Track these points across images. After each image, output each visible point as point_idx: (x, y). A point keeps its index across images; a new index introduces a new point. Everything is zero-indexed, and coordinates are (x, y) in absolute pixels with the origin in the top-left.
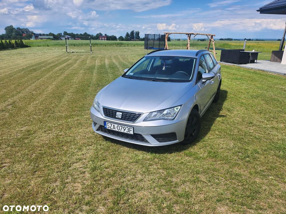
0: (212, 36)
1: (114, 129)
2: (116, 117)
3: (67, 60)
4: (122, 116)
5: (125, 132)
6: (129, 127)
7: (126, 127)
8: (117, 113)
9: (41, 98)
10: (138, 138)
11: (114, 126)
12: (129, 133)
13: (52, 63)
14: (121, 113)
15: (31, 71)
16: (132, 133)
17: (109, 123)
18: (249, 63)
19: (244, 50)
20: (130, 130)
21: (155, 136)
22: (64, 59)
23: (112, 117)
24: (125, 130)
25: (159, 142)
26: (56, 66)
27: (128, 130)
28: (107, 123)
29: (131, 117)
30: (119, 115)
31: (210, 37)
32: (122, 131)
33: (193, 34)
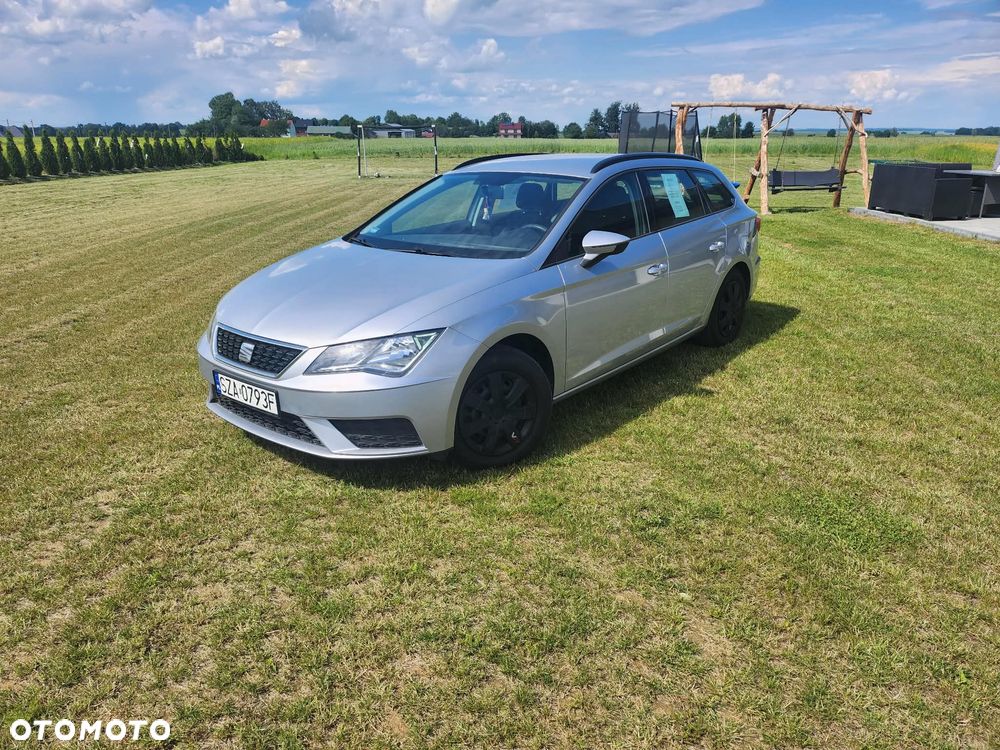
0: (859, 115)
1: (236, 398)
2: (240, 356)
4: (254, 354)
5: (260, 406)
6: (266, 392)
7: (260, 390)
8: (243, 345)
10: (298, 429)
11: (235, 386)
12: (267, 410)
14: (252, 347)
16: (273, 410)
17: (225, 377)
19: (968, 167)
20: (269, 402)
21: (342, 425)
23: (232, 359)
24: (258, 399)
25: (359, 446)
27: (265, 400)
28: (220, 376)
29: (274, 358)
30: (247, 349)
31: (850, 117)
32: (253, 404)
33: (783, 107)
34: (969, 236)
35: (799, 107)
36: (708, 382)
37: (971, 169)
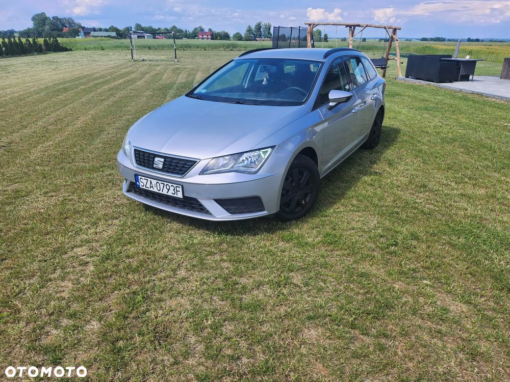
0: (395, 30)
1: (152, 189)
2: (154, 166)
3: (129, 73)
4: (164, 164)
5: (170, 194)
6: (175, 185)
7: (170, 185)
8: (156, 159)
9: (58, 138)
10: (193, 205)
11: (151, 183)
12: (175, 195)
13: (101, 77)
14: (163, 160)
15: (58, 91)
16: (180, 195)
17: (143, 178)
18: (457, 81)
19: (450, 56)
20: (177, 191)
21: (221, 202)
22: (124, 71)
23: (148, 167)
24: (169, 190)
25: (230, 213)
26: (106, 82)
27: (174, 190)
28: (140, 177)
29: (179, 166)
30: (159, 162)
31: (391, 31)
32: (165, 192)
33: (359, 26)
34: (458, 90)
35: (367, 26)
36: (376, 168)
37: (451, 57)
